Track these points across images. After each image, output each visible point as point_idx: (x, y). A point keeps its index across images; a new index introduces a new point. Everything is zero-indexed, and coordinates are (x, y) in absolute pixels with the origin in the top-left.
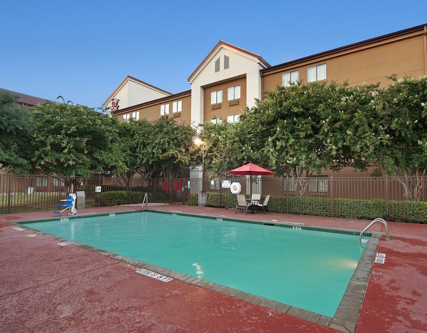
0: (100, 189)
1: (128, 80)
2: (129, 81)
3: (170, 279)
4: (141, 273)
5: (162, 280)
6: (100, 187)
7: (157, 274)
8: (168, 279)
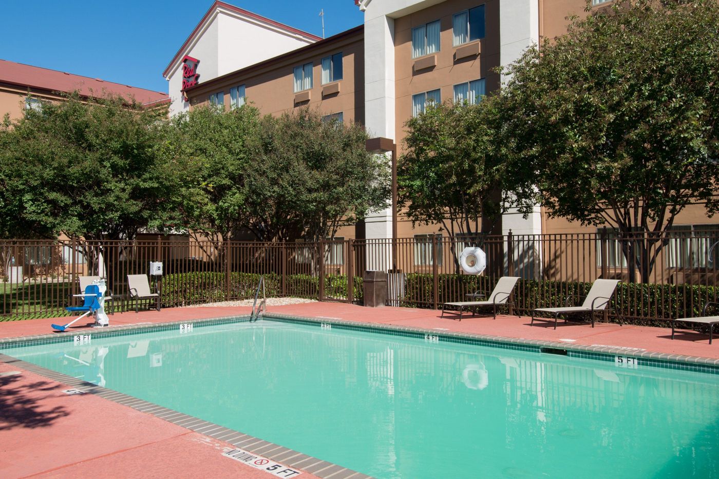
0: (161, 268)
1: (217, 13)
2: (220, 15)
3: (295, 472)
4: (234, 458)
5: (279, 475)
6: (160, 264)
7: (268, 462)
8: (289, 472)
